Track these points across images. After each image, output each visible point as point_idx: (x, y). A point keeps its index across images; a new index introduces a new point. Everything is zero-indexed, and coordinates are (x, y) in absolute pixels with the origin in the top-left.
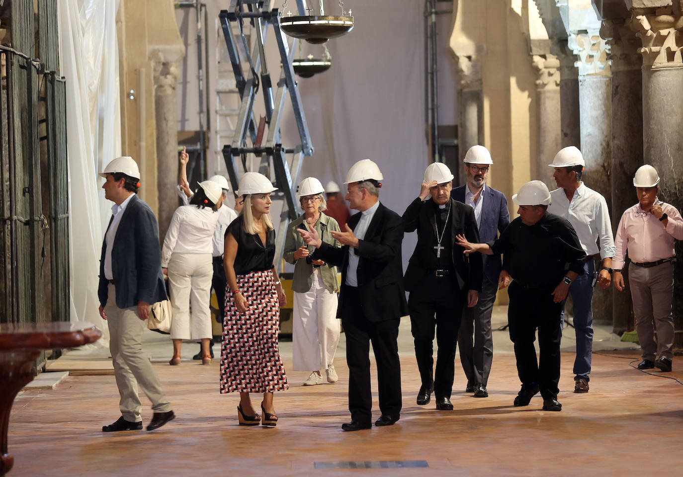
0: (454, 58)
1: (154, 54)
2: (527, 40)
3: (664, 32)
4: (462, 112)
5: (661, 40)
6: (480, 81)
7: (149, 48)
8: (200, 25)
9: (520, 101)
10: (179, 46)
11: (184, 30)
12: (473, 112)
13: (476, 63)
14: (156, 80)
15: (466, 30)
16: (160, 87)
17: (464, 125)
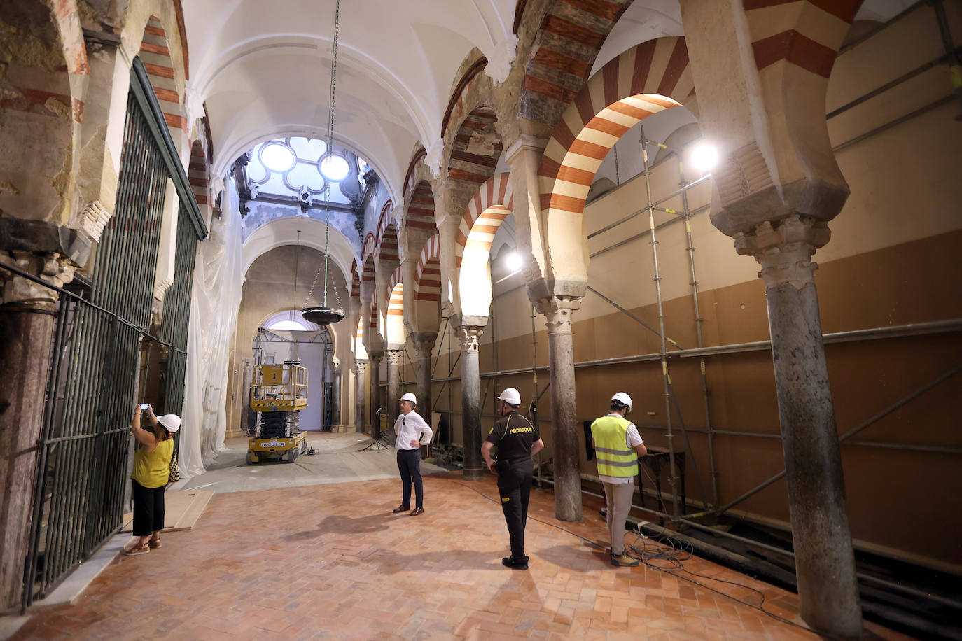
0: (333, 364)
1: (244, 360)
2: (355, 359)
3: (473, 337)
4: (335, 378)
5: (472, 340)
6: (340, 370)
7: (242, 358)
8: (260, 354)
9: (352, 376)
10: (252, 358)
11: (255, 356)
12: (338, 378)
13: (341, 364)
14: (245, 368)
15: (337, 356)
16: (245, 369)
17: (335, 382)
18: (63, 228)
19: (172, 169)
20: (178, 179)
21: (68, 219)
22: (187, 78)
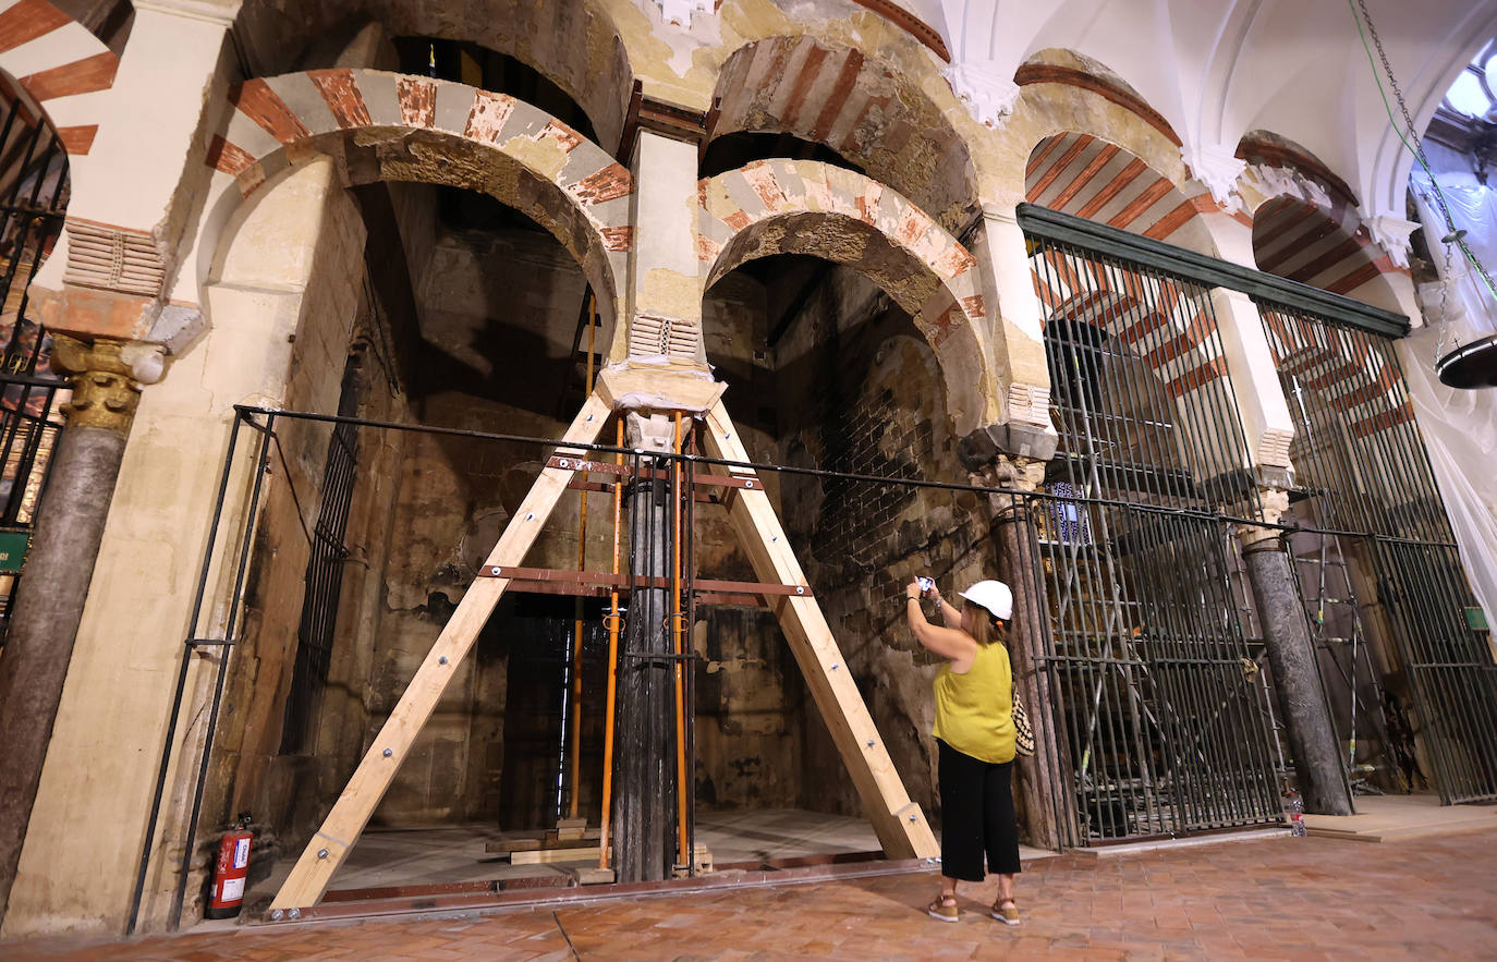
18: (991, 428)
19: (1206, 275)
20: (1233, 280)
21: (993, 416)
22: (1179, 144)
